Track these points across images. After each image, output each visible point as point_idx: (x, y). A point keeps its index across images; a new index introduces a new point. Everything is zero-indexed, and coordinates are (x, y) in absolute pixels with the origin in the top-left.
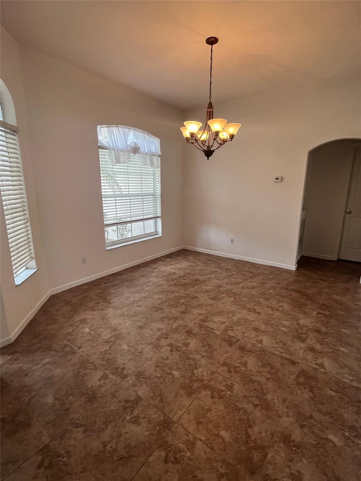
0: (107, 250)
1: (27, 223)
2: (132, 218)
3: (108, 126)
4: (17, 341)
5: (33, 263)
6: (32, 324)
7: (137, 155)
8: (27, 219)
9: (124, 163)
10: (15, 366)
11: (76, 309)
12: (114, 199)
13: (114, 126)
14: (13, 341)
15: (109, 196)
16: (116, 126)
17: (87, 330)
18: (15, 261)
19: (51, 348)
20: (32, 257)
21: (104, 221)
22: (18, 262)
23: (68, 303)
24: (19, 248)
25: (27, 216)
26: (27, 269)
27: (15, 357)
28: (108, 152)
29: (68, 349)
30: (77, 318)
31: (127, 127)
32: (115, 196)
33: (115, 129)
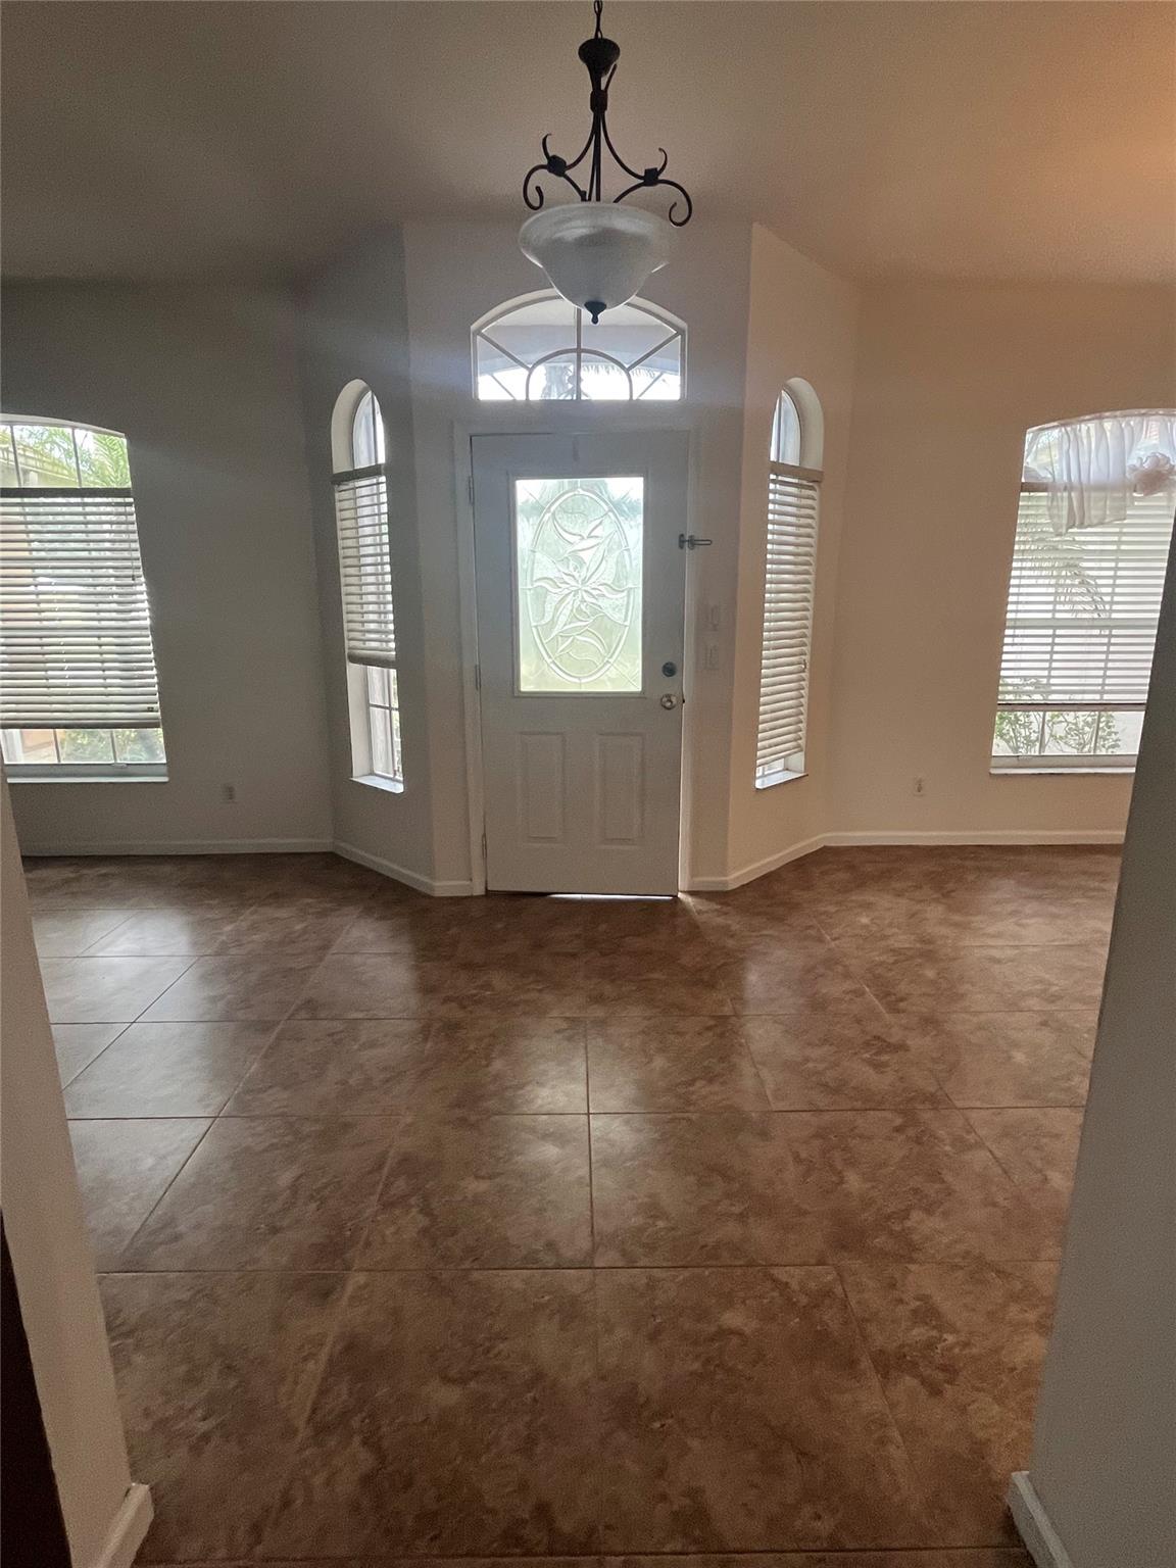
0: (990, 774)
1: (804, 671)
2: (1106, 697)
3: (1062, 422)
4: (734, 892)
5: (798, 760)
6: (768, 879)
7: (1160, 494)
8: (805, 664)
9: (1101, 523)
10: (720, 920)
11: (861, 882)
12: (1050, 632)
13: (1087, 417)
14: (729, 889)
15: (1027, 624)
16: (1093, 416)
17: (865, 920)
18: (763, 743)
19: (784, 920)
20: (799, 746)
21: (997, 693)
22: (770, 747)
23: (851, 867)
24: (777, 719)
25: (807, 658)
26: (787, 769)
27: (725, 909)
28: (1047, 497)
29: (812, 932)
30: (855, 897)
31: (1136, 411)
32: (1054, 624)
33: (1087, 428)
